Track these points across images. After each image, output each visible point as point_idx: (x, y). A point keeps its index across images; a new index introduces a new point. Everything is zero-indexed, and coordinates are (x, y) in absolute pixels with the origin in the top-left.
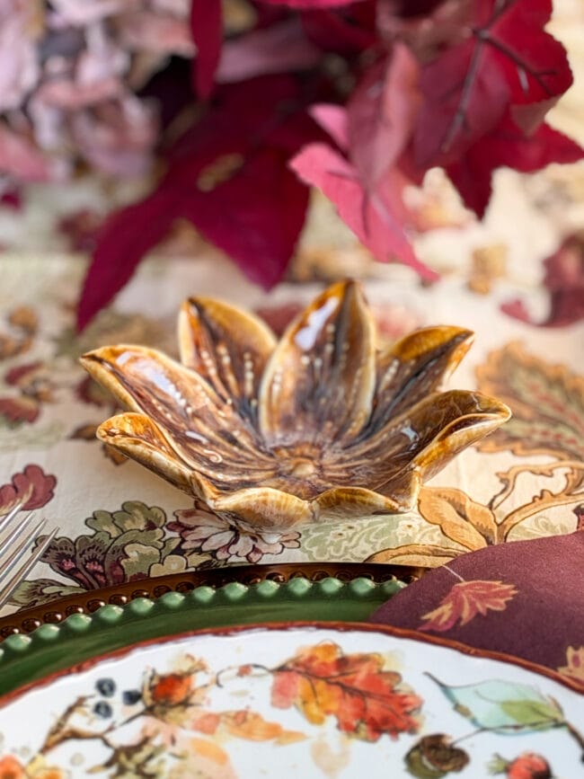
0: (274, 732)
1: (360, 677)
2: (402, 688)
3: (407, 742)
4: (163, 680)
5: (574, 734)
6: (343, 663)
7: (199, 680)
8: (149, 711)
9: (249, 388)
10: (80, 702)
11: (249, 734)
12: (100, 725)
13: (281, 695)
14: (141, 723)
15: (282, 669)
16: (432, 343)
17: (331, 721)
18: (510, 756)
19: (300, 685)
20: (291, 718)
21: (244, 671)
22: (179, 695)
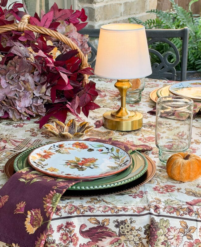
0: (73, 149)
1: (81, 145)
2: (86, 145)
3: (87, 149)
4: (60, 145)
5: (105, 147)
6: (79, 143)
7: (64, 145)
8: (59, 147)
9: (62, 130)
10: (52, 146)
11: (70, 149)
12: (54, 148)
13: (73, 146)
14: (58, 148)
15: (73, 144)
16: (84, 124)
17: (79, 148)
18: (98, 149)
19: (75, 145)
20: (74, 148)
21: (69, 144)
22: (62, 146)
